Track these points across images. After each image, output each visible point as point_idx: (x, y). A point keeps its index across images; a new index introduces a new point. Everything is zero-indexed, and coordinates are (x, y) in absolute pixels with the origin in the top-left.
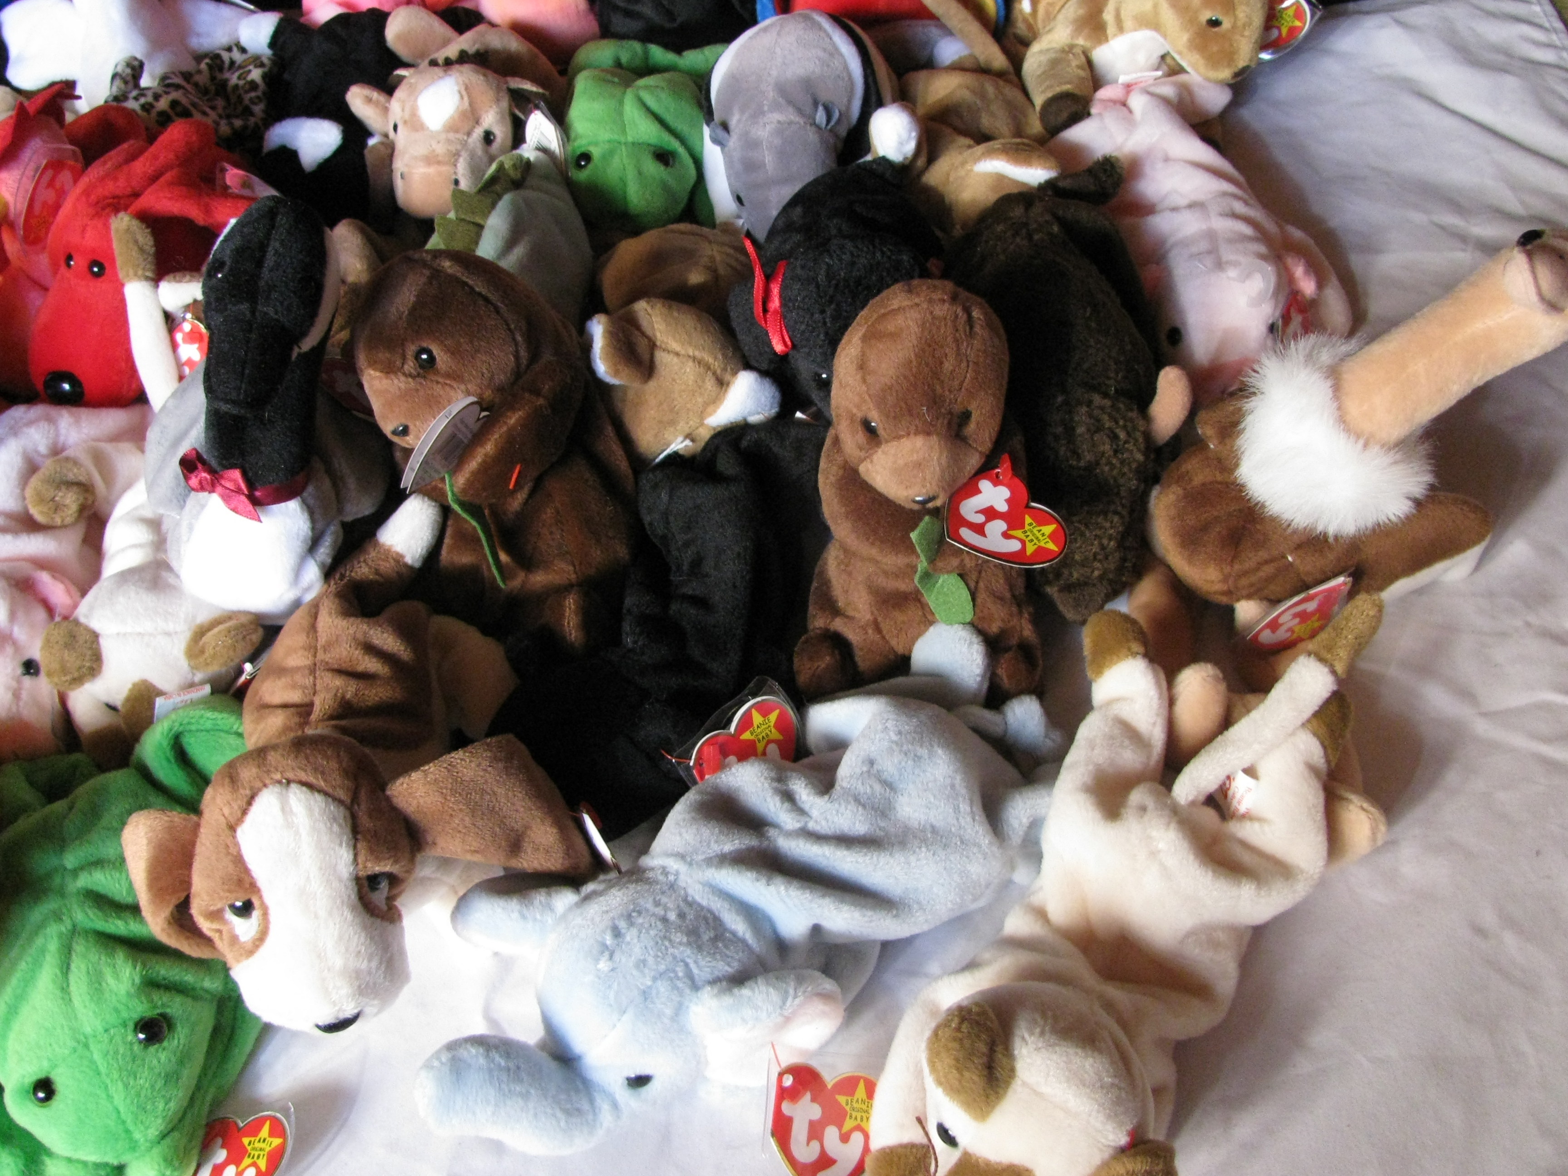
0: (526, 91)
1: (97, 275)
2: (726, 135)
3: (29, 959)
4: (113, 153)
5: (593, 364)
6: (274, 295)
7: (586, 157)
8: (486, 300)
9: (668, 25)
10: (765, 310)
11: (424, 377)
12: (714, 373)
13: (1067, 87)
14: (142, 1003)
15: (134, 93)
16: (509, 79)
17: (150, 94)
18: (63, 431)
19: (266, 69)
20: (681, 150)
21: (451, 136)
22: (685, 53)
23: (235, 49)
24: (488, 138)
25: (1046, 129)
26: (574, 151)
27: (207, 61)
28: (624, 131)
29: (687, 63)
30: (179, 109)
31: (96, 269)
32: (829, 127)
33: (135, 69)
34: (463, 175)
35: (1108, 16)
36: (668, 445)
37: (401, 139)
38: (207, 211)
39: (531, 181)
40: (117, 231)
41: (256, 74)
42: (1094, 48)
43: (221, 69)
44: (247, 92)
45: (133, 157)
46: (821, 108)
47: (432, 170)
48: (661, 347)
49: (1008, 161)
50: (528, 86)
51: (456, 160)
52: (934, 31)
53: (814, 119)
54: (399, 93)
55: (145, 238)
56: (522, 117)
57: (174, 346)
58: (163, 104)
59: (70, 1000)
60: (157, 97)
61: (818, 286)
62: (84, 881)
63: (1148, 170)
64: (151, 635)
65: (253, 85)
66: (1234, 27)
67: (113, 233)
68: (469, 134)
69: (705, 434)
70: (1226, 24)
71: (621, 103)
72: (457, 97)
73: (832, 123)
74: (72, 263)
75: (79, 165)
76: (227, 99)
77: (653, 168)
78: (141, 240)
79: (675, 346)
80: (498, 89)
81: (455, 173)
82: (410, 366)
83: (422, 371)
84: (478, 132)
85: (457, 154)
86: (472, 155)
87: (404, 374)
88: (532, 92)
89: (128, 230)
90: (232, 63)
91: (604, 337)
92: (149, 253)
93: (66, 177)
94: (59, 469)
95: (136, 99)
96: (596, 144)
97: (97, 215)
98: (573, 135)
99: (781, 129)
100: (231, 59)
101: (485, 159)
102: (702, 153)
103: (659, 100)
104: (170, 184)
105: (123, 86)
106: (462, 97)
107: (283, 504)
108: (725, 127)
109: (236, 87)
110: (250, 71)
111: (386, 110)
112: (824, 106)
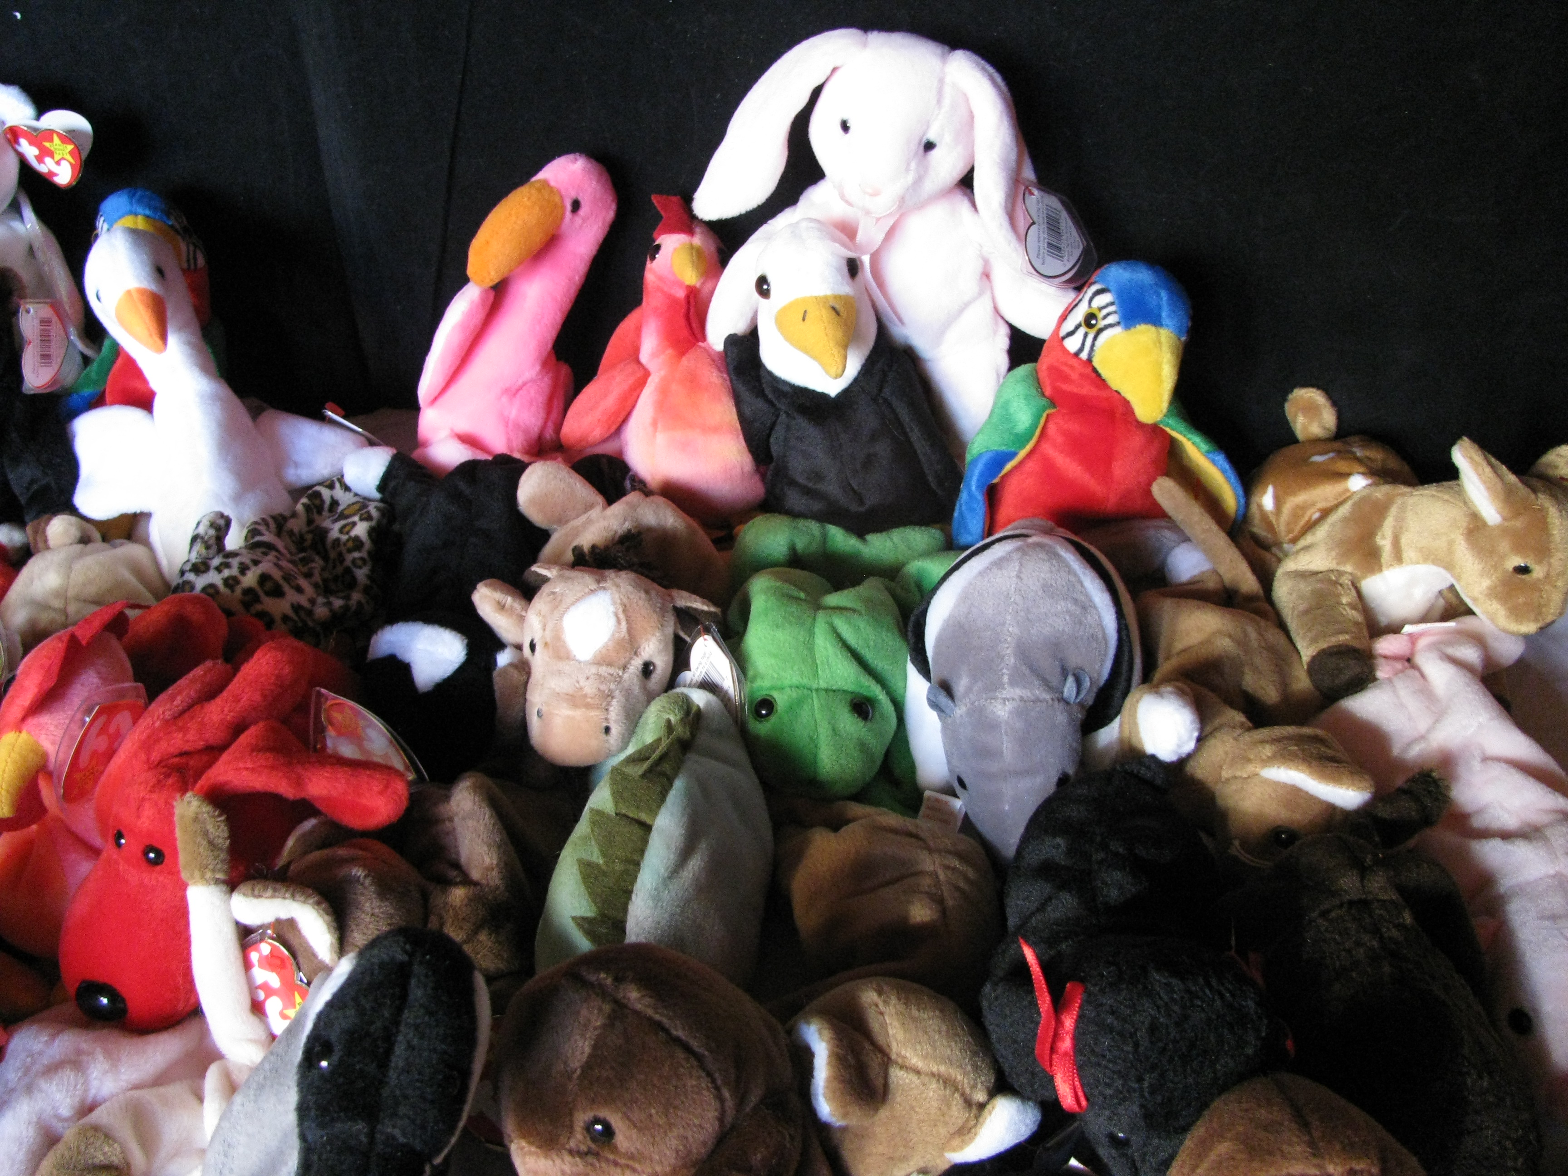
0: (696, 610)
2: (950, 703)
4: (183, 682)
5: (814, 1102)
6: (402, 1110)
7: (766, 705)
8: (687, 1049)
9: (854, 508)
10: (1053, 1049)
11: (597, 1155)
12: (963, 1095)
13: (1343, 638)
15: (216, 562)
16: (675, 593)
17: (235, 562)
18: (95, 1084)
19: (373, 523)
20: (882, 697)
21: (604, 670)
22: (869, 537)
23: (337, 485)
24: (647, 669)
25: (1317, 687)
26: (752, 693)
27: (304, 500)
28: (816, 675)
29: (874, 552)
30: (269, 585)
31: (152, 855)
32: (1078, 700)
33: (221, 525)
34: (615, 721)
35: (1384, 541)
37: (539, 662)
38: (299, 783)
39: (703, 739)
40: (182, 817)
41: (361, 529)
42: (1364, 577)
43: (320, 509)
44: (350, 551)
45: (210, 693)
46: (1070, 680)
47: (578, 714)
48: (897, 1063)
49: (1311, 774)
50: (698, 604)
51: (609, 704)
52: (1168, 535)
53: (1062, 693)
54: (540, 602)
55: (219, 830)
56: (688, 639)
57: (247, 965)
58: (250, 579)
60: (243, 569)
61: (1136, 1045)
63: (1462, 771)
65: (357, 543)
66: (1548, 576)
67: (176, 818)
68: (624, 668)
70: (1538, 572)
71: (811, 633)
72: (612, 621)
73: (1082, 696)
74: (123, 841)
75: (141, 702)
76: (326, 558)
77: (849, 723)
78: (210, 828)
79: (915, 1061)
80: (663, 611)
81: (607, 719)
82: (578, 1139)
83: (593, 1146)
84: (637, 664)
85: (610, 695)
86: (628, 693)
87: (571, 1152)
88: (703, 611)
89: (196, 819)
90: (335, 503)
91: (829, 1064)
92: (220, 849)
93: (123, 719)
94: (83, 1148)
95: (219, 569)
96: (781, 689)
97: (159, 785)
98: (751, 673)
99: (1023, 710)
100: (332, 497)
101: (643, 698)
102: (904, 697)
103: (857, 629)
104: (255, 749)
105: (204, 551)
106: (619, 621)
108: (946, 687)
109: (338, 540)
110: (354, 524)
111: (522, 619)
112: (1075, 675)
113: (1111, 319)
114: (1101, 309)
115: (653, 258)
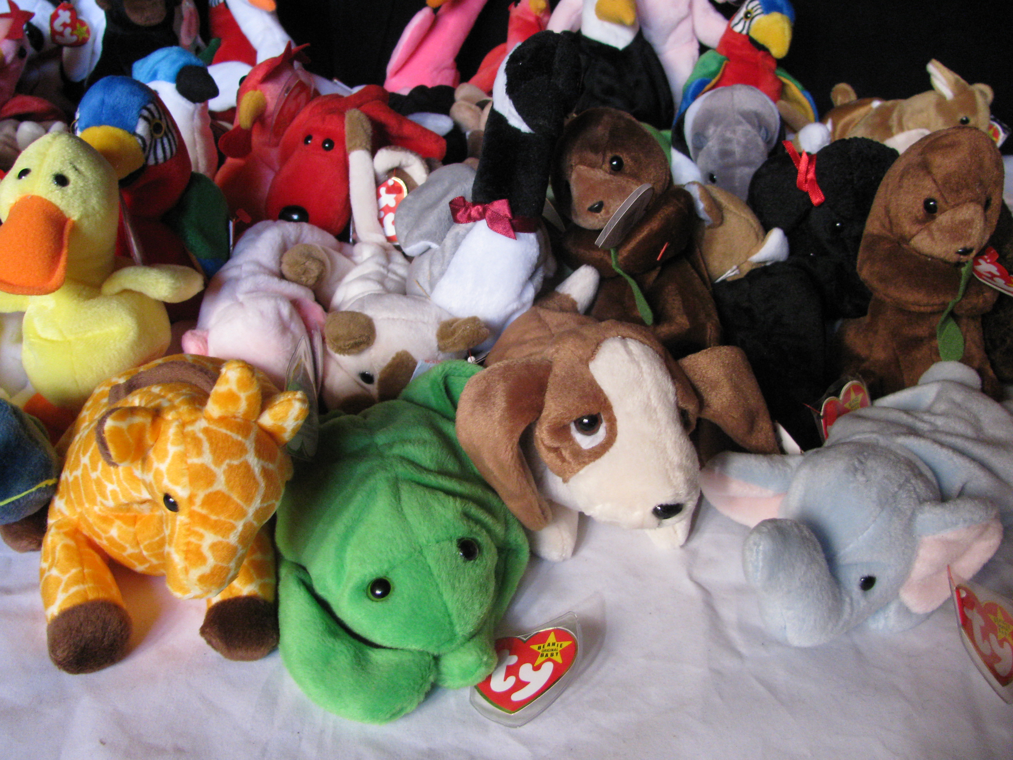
1: (327, 149)
3: (364, 493)
11: (616, 176)
12: (755, 230)
14: (464, 525)
31: (327, 145)
32: (767, 141)
35: (893, 122)
36: (724, 273)
42: (885, 139)
46: (763, 129)
48: (725, 208)
53: (760, 134)
55: (368, 126)
57: (378, 199)
59: (406, 519)
62: (396, 451)
64: (412, 322)
66: (977, 123)
67: (347, 120)
69: (746, 269)
70: (972, 122)
73: (768, 139)
74: (309, 142)
79: (733, 209)
82: (606, 167)
83: (613, 171)
87: (602, 171)
89: (358, 118)
92: (369, 135)
107: (526, 234)
112: (765, 127)
113: (759, 11)
114: (752, 8)
115: (516, 6)
